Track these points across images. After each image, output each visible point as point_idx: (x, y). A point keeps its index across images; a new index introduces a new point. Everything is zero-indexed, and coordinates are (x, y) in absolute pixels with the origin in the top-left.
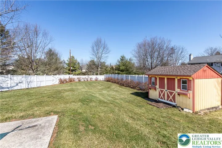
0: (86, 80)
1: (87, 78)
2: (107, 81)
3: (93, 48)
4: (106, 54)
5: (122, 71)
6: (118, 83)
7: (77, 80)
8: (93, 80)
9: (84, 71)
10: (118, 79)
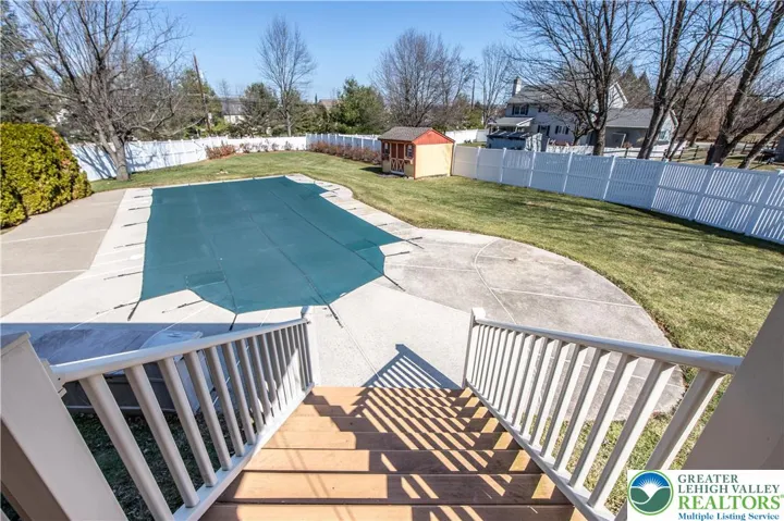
0: (262, 150)
1: (264, 144)
2: (316, 151)
3: (266, 53)
4: (306, 75)
5: (351, 123)
6: (340, 155)
7: (241, 151)
8: (280, 148)
9: (232, 120)
10: (340, 146)
